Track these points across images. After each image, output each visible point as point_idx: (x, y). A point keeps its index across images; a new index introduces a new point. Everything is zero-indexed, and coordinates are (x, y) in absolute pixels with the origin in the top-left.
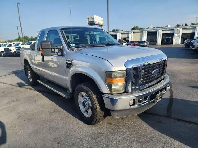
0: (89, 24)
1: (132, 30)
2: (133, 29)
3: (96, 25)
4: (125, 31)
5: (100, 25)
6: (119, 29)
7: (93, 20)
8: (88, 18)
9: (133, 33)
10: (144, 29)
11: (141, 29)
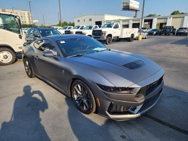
0: (123, 9)
1: (171, 15)
2: (173, 14)
3: (131, 9)
4: (162, 16)
5: (135, 10)
6: (156, 14)
7: (128, 5)
8: (123, 3)
9: (172, 18)
10: (186, 14)
11: (182, 13)
